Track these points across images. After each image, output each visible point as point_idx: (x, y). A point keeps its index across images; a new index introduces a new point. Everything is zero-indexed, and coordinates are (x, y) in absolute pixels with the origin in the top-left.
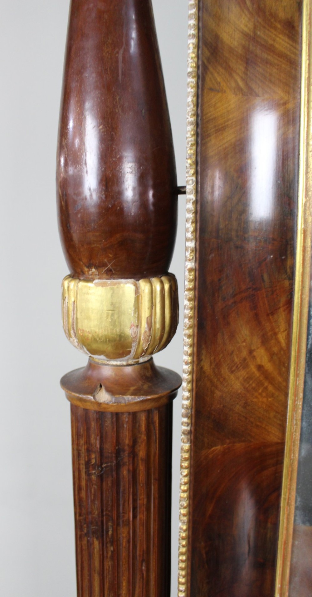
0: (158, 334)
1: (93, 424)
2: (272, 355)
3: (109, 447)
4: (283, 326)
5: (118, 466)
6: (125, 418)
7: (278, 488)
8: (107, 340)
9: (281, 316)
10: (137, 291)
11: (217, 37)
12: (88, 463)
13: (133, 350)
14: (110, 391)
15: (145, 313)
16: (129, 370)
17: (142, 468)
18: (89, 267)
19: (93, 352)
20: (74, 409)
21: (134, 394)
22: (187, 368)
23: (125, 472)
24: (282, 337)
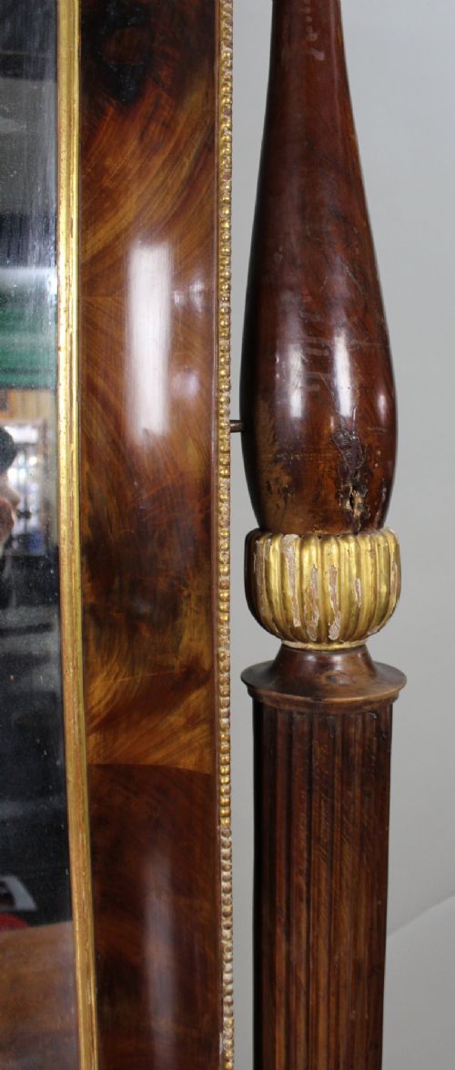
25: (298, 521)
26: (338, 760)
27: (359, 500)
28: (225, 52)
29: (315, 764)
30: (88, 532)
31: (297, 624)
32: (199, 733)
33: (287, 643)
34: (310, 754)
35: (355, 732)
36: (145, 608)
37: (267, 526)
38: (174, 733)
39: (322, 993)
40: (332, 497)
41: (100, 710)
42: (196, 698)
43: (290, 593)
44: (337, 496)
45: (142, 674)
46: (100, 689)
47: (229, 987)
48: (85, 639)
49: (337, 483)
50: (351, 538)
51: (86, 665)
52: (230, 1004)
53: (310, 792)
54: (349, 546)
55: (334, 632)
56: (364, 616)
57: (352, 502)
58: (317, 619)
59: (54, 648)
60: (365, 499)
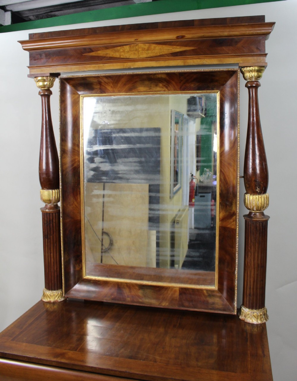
0: (57, 199)
1: (46, 216)
2: (77, 203)
3: (48, 220)
4: (79, 198)
5: (50, 224)
6: (51, 214)
7: (80, 228)
8: (47, 200)
9: (79, 196)
10: (52, 192)
13: (52, 202)
14: (48, 209)
15: (54, 196)
16: (52, 206)
17: (54, 224)
18: (44, 188)
19: (45, 202)
20: (42, 213)
21: (53, 209)
23: (51, 225)
24: (79, 200)
25: (250, 192)
26: (255, 229)
27: (259, 190)
29: (252, 229)
30: (220, 192)
31: (249, 208)
32: (234, 223)
33: (251, 211)
34: (251, 228)
35: (258, 225)
36: (228, 203)
37: (247, 193)
38: (231, 222)
39: (252, 268)
40: (254, 189)
41: (221, 218)
42: (234, 217)
43: (248, 203)
44: (255, 189)
45: (227, 213)
46: (222, 215)
48: (219, 207)
49: (255, 187)
51: (219, 211)
53: (251, 234)
54: (257, 196)
55: (255, 209)
56: (259, 207)
57: (258, 190)
58: (252, 207)
59: (215, 208)
60: (260, 189)
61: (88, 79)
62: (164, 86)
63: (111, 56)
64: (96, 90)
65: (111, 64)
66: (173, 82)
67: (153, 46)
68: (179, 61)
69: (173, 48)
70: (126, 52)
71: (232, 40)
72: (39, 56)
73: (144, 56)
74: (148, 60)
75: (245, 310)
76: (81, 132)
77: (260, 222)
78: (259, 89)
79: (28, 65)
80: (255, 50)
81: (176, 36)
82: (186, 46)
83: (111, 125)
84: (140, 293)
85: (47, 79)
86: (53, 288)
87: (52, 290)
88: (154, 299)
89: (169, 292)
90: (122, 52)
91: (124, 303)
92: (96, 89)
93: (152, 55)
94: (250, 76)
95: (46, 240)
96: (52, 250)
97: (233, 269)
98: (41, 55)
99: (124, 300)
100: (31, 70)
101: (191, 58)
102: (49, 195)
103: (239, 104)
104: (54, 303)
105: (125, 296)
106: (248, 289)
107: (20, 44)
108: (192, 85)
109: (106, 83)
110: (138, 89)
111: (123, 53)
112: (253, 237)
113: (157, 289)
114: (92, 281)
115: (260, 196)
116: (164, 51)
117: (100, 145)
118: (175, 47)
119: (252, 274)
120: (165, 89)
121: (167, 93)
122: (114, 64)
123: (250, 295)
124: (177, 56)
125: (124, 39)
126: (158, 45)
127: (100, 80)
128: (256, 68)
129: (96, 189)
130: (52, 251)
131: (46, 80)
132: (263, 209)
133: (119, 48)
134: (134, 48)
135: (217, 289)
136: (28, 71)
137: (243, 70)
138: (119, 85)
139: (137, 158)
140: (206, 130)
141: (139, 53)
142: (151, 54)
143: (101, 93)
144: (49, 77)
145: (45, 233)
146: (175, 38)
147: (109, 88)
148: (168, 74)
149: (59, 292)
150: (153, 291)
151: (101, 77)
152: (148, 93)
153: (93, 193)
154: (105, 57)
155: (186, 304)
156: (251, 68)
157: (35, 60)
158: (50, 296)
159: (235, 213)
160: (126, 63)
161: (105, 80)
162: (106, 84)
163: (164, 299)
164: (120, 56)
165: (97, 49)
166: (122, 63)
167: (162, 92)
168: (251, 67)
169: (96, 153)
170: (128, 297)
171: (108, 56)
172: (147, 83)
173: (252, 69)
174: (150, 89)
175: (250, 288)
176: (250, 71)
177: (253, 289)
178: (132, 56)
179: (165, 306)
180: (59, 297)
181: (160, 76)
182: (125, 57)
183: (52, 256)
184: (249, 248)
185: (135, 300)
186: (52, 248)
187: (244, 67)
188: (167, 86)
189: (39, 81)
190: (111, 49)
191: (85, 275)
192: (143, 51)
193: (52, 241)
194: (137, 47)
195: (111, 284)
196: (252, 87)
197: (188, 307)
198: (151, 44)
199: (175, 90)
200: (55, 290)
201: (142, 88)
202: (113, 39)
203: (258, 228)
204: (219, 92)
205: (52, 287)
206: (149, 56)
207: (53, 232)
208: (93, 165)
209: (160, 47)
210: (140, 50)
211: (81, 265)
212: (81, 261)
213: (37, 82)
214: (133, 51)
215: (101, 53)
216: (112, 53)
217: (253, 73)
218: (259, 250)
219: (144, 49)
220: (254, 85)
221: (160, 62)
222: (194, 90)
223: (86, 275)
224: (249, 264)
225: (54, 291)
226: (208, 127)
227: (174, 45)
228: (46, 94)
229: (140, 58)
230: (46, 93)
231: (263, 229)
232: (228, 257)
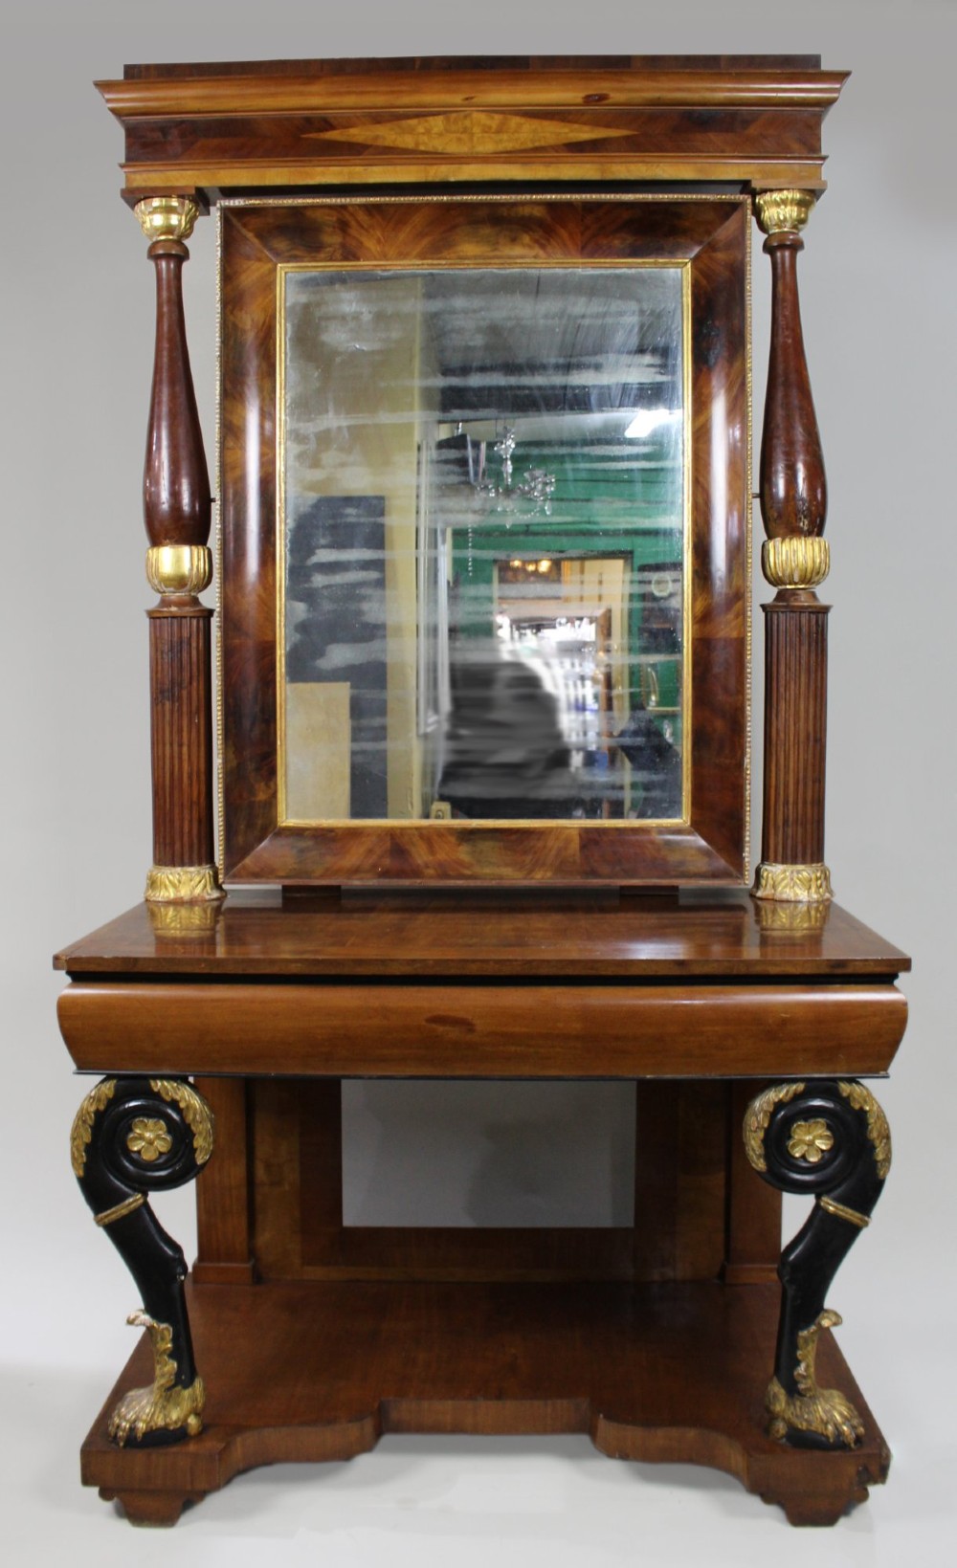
0: (202, 576)
1: (166, 628)
2: (266, 589)
3: (175, 639)
4: (270, 573)
5: (181, 651)
6: (184, 621)
7: (273, 668)
8: (174, 578)
9: (270, 567)
10: (191, 552)
11: (231, 422)
12: (162, 652)
13: (189, 584)
14: (177, 606)
15: (195, 566)
16: (183, 598)
17: (194, 652)
18: (162, 540)
19: (166, 586)
21: (191, 606)
22: (218, 605)
23: (185, 655)
24: (271, 579)
25: (781, 532)
26: (797, 633)
27: (806, 522)
28: (749, 346)
29: (788, 634)
31: (780, 574)
32: (739, 620)
33: (782, 587)
34: (785, 631)
35: (805, 621)
37: (770, 537)
38: (730, 622)
39: (792, 743)
40: (794, 521)
41: (699, 614)
42: (738, 605)
43: (777, 562)
44: (795, 526)
45: (716, 598)
46: (699, 606)
47: (749, 734)
48: (693, 584)
49: (796, 515)
50: (803, 538)
51: (693, 596)
52: (750, 742)
53: (786, 648)
54: (802, 542)
55: (796, 579)
56: (809, 570)
57: (804, 524)
58: (788, 572)
59: (680, 590)
60: (809, 522)
61: (309, 213)
62: (537, 241)
63: (388, 143)
64: (328, 249)
65: (390, 168)
66: (564, 233)
67: (515, 121)
68: (588, 166)
69: (572, 131)
70: (433, 136)
71: (733, 115)
72: (160, 134)
73: (487, 147)
74: (502, 160)
75: (775, 871)
76: (280, 375)
77: (810, 610)
78: (800, 255)
79: (123, 160)
80: (795, 146)
81: (583, 95)
82: (608, 126)
83: (373, 352)
84: (463, 853)
85: (183, 204)
86: (186, 860)
87: (182, 864)
88: (507, 865)
89: (550, 843)
90: (423, 134)
91: (417, 883)
92: (330, 246)
93: (510, 146)
94: (779, 218)
95: (168, 705)
96: (185, 734)
97: (739, 752)
98: (164, 129)
99: (416, 873)
100: (133, 176)
101: (623, 160)
102: (178, 560)
103: (750, 291)
104: (192, 903)
105: (418, 866)
106: (781, 808)
107: (96, 91)
108: (617, 242)
109: (362, 227)
110: (459, 248)
111: (425, 138)
112: (793, 658)
113: (514, 837)
114: (307, 833)
115: (809, 540)
116: (544, 137)
117: (337, 412)
118: (576, 126)
119: (792, 760)
120: (537, 250)
121: (542, 263)
122: (399, 168)
123: (786, 822)
124: (581, 151)
125: (432, 96)
126: (529, 119)
127: (348, 217)
128: (798, 196)
129: (324, 547)
130: (185, 740)
131: (179, 210)
132: (816, 579)
133: (413, 122)
134: (460, 123)
135: (689, 823)
136: (119, 179)
137: (762, 202)
138: (402, 236)
139: (453, 451)
140: (653, 370)
141: (471, 139)
142: (507, 143)
143: (346, 259)
144: (187, 202)
145: (163, 683)
146: (580, 100)
147: (370, 244)
148: (551, 206)
149: (206, 871)
150: (502, 844)
151: (350, 208)
152: (489, 261)
153: (314, 559)
154: (371, 146)
155: (605, 869)
156: (785, 194)
157: (145, 145)
158: (180, 882)
159: (742, 591)
160: (435, 167)
161: (362, 217)
162: (363, 232)
163: (537, 864)
164: (417, 144)
165: (348, 124)
166: (422, 167)
167: (528, 261)
168: (785, 192)
169: (324, 439)
170: (427, 867)
171: (380, 143)
172: (486, 231)
173: (787, 198)
174: (496, 249)
175: (786, 802)
176: (777, 204)
177: (796, 803)
178: (453, 148)
179: (543, 878)
180: (205, 886)
181: (526, 211)
182: (430, 149)
183: (185, 757)
184: (782, 690)
185: (451, 873)
186: (185, 729)
187: (765, 191)
188: (543, 242)
189: (155, 210)
190: (389, 125)
191: (284, 818)
192: (486, 135)
193: (185, 709)
194: (467, 123)
195: (369, 835)
196: (782, 247)
197: (610, 877)
198: (509, 116)
199: (567, 253)
200: (191, 864)
201: (469, 249)
202: (401, 92)
203: (805, 630)
204: (689, 265)
205: (182, 855)
206: (500, 148)
207: (191, 678)
208: (318, 475)
209: (535, 124)
210: (476, 130)
211: (272, 784)
212: (272, 772)
213: (150, 213)
214: (455, 132)
215: (358, 134)
216: (394, 137)
217: (789, 208)
218: (809, 692)
219: (486, 130)
220: (788, 243)
221: (534, 167)
222: (619, 257)
223: (287, 818)
224: (782, 735)
225: (192, 869)
226: (657, 360)
227: (576, 122)
228: (172, 254)
229: (477, 153)
230: (173, 252)
231: (817, 633)
232: (719, 725)
